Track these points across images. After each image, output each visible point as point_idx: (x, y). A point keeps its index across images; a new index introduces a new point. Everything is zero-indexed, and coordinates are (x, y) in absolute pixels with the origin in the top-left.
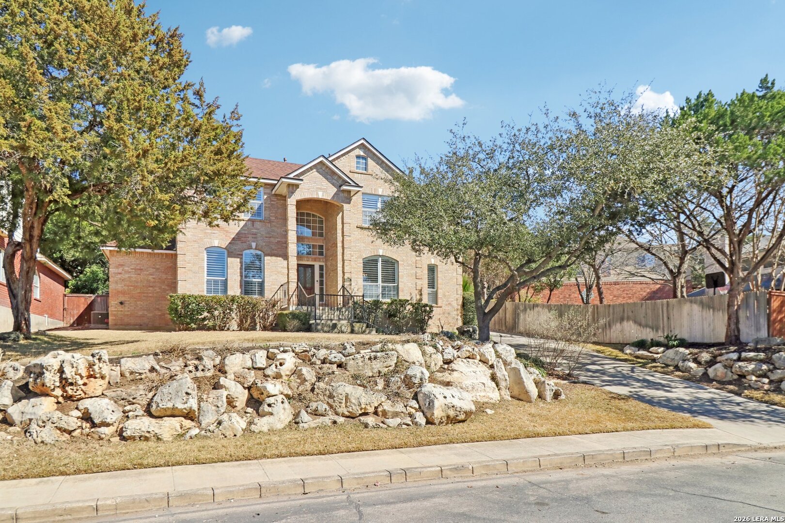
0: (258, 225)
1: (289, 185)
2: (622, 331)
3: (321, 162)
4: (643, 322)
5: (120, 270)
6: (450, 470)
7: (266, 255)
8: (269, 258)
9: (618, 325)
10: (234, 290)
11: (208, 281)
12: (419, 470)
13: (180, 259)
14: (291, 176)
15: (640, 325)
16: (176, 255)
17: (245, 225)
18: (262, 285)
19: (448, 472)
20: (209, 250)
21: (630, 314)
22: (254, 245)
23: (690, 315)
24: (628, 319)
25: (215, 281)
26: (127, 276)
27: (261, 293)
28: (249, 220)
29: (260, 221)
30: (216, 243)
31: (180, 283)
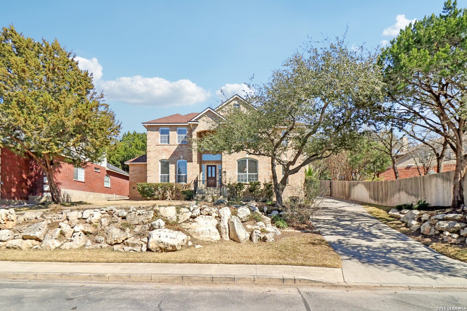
0: (184, 147)
1: (193, 125)
2: (400, 198)
3: (209, 111)
4: (410, 192)
5: (133, 173)
6: (95, 276)
7: (188, 162)
8: (189, 163)
9: (397, 194)
10: (172, 180)
11: (161, 176)
12: (78, 274)
13: (148, 166)
14: (193, 120)
15: (409, 194)
16: (146, 165)
17: (178, 147)
18: (186, 176)
19: (94, 277)
20: (162, 161)
21: (404, 186)
22: (182, 157)
23: (436, 186)
24: (403, 190)
25: (164, 176)
26: (136, 175)
27: (186, 181)
28: (179, 145)
29: (185, 145)
30: (164, 157)
31: (148, 178)
